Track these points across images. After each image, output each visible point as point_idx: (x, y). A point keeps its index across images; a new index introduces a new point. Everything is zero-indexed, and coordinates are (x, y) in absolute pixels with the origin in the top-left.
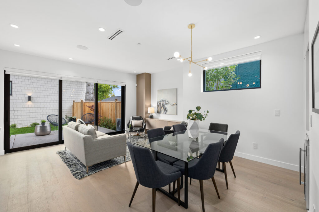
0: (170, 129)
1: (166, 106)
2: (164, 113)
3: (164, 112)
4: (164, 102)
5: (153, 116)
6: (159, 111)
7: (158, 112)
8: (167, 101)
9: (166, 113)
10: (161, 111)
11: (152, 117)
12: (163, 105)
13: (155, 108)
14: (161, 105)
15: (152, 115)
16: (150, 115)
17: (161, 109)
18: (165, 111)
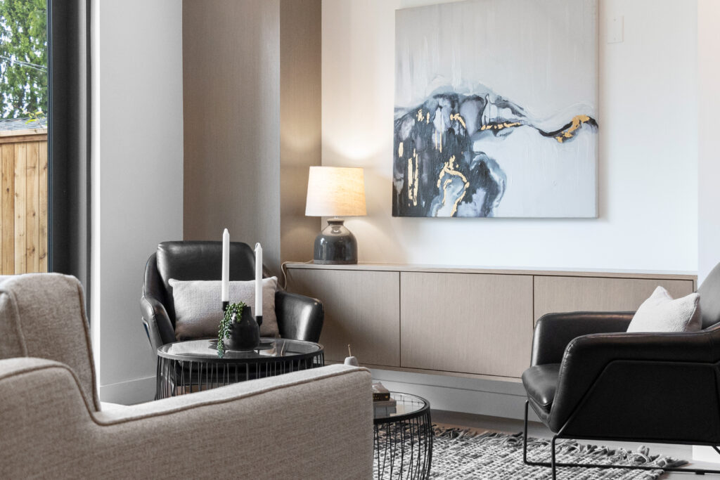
0: (626, 331)
1: (485, 146)
2: (467, 209)
3: (468, 199)
4: (469, 112)
5: (350, 239)
6: (413, 194)
7: (402, 207)
8: (503, 104)
9: (486, 212)
10: (430, 191)
11: (343, 250)
12: (458, 143)
13: (368, 168)
14: (437, 140)
15: (343, 230)
16: (328, 231)
17: (434, 177)
18: (480, 195)
